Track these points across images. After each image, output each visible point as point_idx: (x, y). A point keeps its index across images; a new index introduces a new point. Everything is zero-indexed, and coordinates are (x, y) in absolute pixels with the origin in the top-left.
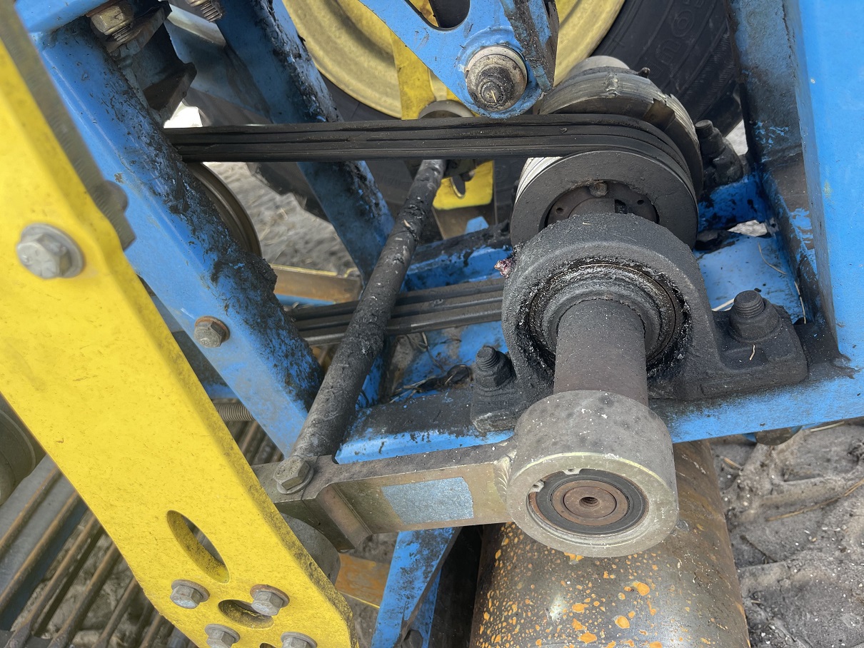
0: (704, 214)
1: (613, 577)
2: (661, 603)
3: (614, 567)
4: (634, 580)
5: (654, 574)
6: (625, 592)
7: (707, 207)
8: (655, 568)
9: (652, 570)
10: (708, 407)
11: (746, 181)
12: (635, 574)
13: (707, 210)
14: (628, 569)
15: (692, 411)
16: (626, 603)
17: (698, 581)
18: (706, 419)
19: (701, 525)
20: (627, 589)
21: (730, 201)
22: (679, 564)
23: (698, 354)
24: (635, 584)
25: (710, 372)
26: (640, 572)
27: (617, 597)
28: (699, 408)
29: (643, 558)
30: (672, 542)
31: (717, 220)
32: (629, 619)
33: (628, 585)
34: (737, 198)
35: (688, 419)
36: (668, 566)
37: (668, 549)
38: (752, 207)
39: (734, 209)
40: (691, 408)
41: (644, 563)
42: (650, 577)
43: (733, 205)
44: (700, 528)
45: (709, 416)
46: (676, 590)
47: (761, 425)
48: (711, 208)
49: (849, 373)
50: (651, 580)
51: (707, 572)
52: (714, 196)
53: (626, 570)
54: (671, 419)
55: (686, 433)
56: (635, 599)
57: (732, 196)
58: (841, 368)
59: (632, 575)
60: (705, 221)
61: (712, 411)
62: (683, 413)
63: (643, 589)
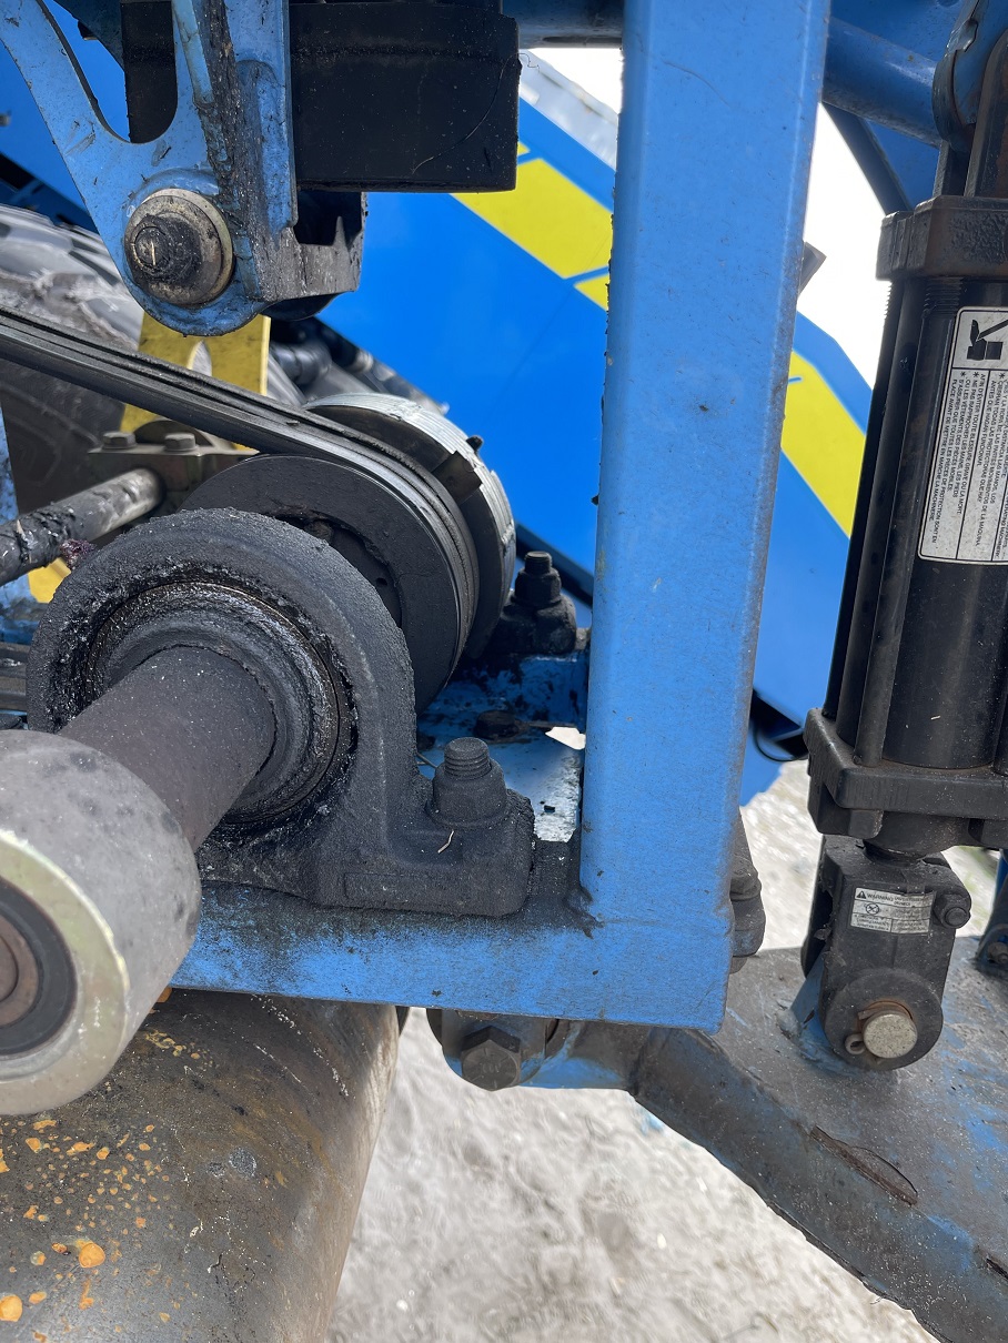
0: (505, 692)
1: (42, 1218)
2: (115, 1290)
3: (58, 1201)
4: (82, 1234)
5: (130, 1234)
6: (49, 1253)
7: (512, 681)
8: (141, 1223)
9: (131, 1225)
10: (353, 931)
11: (575, 660)
12: (92, 1225)
13: (512, 686)
14: (84, 1211)
15: (326, 933)
16: (37, 1273)
17: (220, 1273)
18: (346, 955)
19: (285, 1175)
20: (58, 1247)
21: (546, 683)
22: (195, 1230)
23: (353, 811)
24: (79, 1243)
25: (363, 851)
26: (104, 1222)
27: (28, 1257)
28: (338, 926)
29: (128, 1199)
30: (204, 1187)
31: (522, 708)
32: (25, 1305)
33: (63, 1242)
34: (556, 682)
35: (316, 948)
36: (171, 1226)
37: (188, 1196)
38: (575, 705)
39: (549, 698)
40: (325, 926)
41: (123, 1209)
42: (121, 1237)
43: (548, 691)
44: (281, 1180)
45: (351, 951)
46: (161, 1276)
47: (434, 993)
48: (517, 686)
49: (586, 925)
50: (118, 1244)
51: (248, 1262)
52: (524, 668)
53: (78, 1212)
54: (286, 941)
55: (308, 978)
56: (63, 1271)
57: (551, 676)
58: (574, 910)
59: (85, 1224)
60: (505, 703)
61: (359, 943)
62: (310, 932)
63: (90, 1254)
